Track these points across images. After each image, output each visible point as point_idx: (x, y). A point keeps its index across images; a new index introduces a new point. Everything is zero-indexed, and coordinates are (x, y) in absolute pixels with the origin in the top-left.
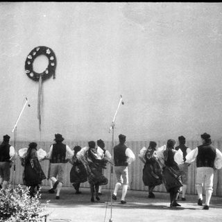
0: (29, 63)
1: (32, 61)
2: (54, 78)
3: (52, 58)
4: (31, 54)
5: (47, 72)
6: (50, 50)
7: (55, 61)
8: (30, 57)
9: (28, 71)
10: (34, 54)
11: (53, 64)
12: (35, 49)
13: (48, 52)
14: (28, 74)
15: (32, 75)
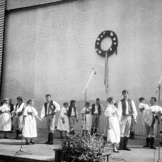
0: (98, 44)
1: (100, 42)
2: (116, 54)
3: (114, 39)
4: (99, 37)
5: (111, 49)
6: (113, 33)
7: (116, 41)
8: (99, 39)
9: (97, 50)
10: (102, 36)
11: (115, 44)
13: (112, 34)
14: (97, 52)
15: (100, 52)
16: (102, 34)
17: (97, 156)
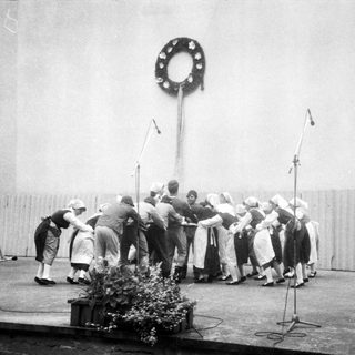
0: (162, 66)
1: (166, 62)
2: (202, 89)
3: (198, 56)
4: (165, 50)
5: (191, 80)
6: (195, 42)
7: (202, 61)
8: (163, 56)
9: (160, 80)
10: (170, 50)
11: (199, 67)
12: (171, 42)
13: (192, 46)
14: (161, 85)
15: (166, 85)
16: (170, 44)
17: (165, 310)
